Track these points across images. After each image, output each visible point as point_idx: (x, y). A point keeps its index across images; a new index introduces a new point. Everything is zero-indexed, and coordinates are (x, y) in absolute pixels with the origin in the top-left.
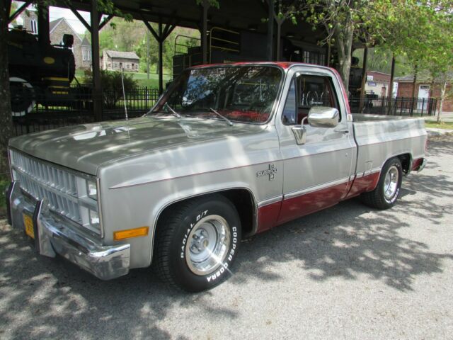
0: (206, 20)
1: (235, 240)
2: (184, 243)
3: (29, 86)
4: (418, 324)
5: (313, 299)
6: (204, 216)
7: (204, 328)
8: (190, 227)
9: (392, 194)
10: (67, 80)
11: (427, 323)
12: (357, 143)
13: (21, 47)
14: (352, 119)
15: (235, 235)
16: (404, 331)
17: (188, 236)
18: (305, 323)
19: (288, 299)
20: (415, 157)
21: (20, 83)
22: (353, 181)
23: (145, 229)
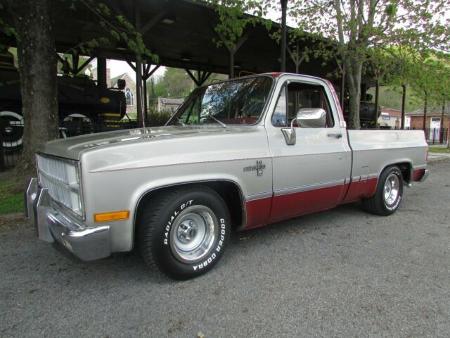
0: (232, 67)
1: (223, 232)
2: (168, 230)
3: (88, 120)
4: (405, 320)
5: (297, 291)
6: (189, 205)
7: (179, 313)
8: (174, 215)
9: (393, 201)
10: (119, 115)
11: (417, 319)
12: (351, 148)
13: (83, 89)
14: (345, 126)
15: (223, 226)
16: (389, 326)
17: (172, 223)
18: (282, 313)
19: (270, 290)
20: (415, 167)
21: (82, 118)
22: (349, 184)
23: (126, 213)
